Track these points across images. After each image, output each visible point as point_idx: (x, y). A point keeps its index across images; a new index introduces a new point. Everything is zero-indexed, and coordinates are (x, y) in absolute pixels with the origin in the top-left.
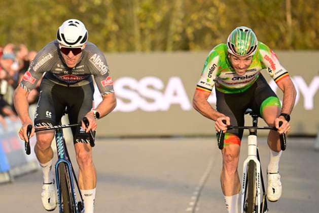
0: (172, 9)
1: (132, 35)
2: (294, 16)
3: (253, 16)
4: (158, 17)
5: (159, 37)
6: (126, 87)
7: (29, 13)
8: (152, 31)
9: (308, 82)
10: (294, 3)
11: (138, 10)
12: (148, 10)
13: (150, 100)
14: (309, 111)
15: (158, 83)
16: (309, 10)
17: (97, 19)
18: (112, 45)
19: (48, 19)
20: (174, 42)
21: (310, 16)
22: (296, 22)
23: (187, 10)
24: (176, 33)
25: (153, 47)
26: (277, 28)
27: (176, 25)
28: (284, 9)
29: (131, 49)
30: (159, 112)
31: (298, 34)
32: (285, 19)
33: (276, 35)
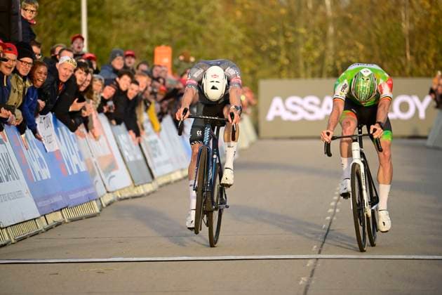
0: (327, 48)
1: (298, 67)
2: (411, 54)
3: (383, 53)
4: (316, 54)
5: (317, 68)
6: (295, 103)
7: (226, 51)
8: (313, 64)
9: (422, 100)
10: (412, 45)
11: (302, 50)
12: (309, 49)
13: (311, 112)
14: (422, 120)
15: (316, 100)
16: (422, 49)
17: (273, 55)
18: (284, 73)
19: (239, 56)
20: (328, 72)
21: (423, 54)
22: (413, 58)
23: (336, 50)
24: (329, 65)
25: (313, 75)
26: (400, 61)
27: (329, 59)
28: (405, 49)
29: (297, 76)
30: (318, 121)
31: (415, 66)
32: (406, 56)
33: (399, 67)
